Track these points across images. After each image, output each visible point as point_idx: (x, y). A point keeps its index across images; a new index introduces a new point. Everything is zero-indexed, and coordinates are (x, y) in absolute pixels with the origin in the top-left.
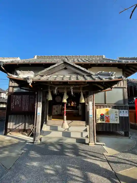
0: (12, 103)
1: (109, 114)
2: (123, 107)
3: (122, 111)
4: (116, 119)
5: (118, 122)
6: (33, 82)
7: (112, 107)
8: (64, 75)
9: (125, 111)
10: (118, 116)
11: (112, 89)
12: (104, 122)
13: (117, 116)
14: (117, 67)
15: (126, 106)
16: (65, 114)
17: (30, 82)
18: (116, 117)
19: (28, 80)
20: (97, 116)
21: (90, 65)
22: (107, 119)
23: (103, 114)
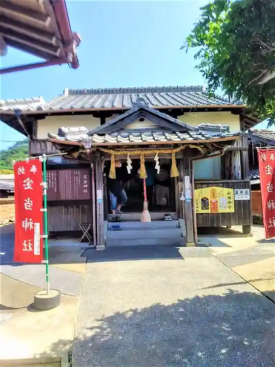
1: (216, 198)
2: (242, 183)
3: (239, 191)
4: (228, 205)
5: (232, 210)
6: (92, 146)
7: (221, 184)
9: (244, 191)
10: (232, 200)
12: (208, 211)
14: (230, 112)
15: (245, 182)
18: (229, 202)
21: (182, 110)
22: (213, 206)
23: (206, 198)
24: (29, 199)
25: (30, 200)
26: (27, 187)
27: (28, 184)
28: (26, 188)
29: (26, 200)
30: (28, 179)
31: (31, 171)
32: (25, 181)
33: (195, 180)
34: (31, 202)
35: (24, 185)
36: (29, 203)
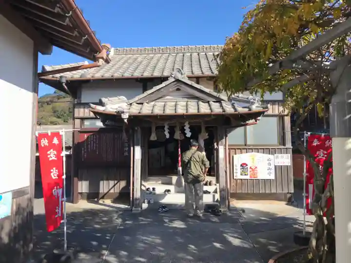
0: (83, 149)
4: (268, 172)
5: (272, 177)
6: (130, 116)
7: (261, 150)
8: (175, 101)
10: (272, 167)
11: (256, 121)
12: (248, 177)
13: (270, 167)
15: (286, 148)
16: (180, 164)
17: (125, 116)
18: (269, 169)
19: (122, 115)
20: (234, 166)
22: (252, 172)
23: (245, 164)
24: (54, 168)
25: (56, 169)
26: (51, 157)
27: (52, 155)
28: (50, 159)
29: (52, 170)
30: (52, 150)
31: (53, 142)
32: (49, 153)
33: (229, 145)
34: (57, 171)
35: (49, 156)
36: (55, 173)
